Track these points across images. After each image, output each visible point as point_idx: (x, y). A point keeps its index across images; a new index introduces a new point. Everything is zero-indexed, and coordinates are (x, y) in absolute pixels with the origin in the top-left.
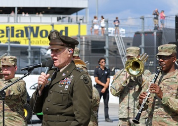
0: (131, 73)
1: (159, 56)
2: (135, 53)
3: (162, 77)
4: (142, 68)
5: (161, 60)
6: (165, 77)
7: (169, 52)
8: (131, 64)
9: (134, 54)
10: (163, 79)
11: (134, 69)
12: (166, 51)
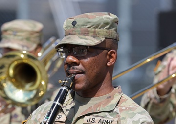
0: (10, 95)
1: (65, 46)
2: (28, 39)
3: (74, 109)
4: (41, 81)
5: (71, 58)
6: (82, 109)
7: (95, 36)
8: (11, 72)
9: (25, 42)
10: (78, 115)
11: (19, 86)
12: (85, 33)
